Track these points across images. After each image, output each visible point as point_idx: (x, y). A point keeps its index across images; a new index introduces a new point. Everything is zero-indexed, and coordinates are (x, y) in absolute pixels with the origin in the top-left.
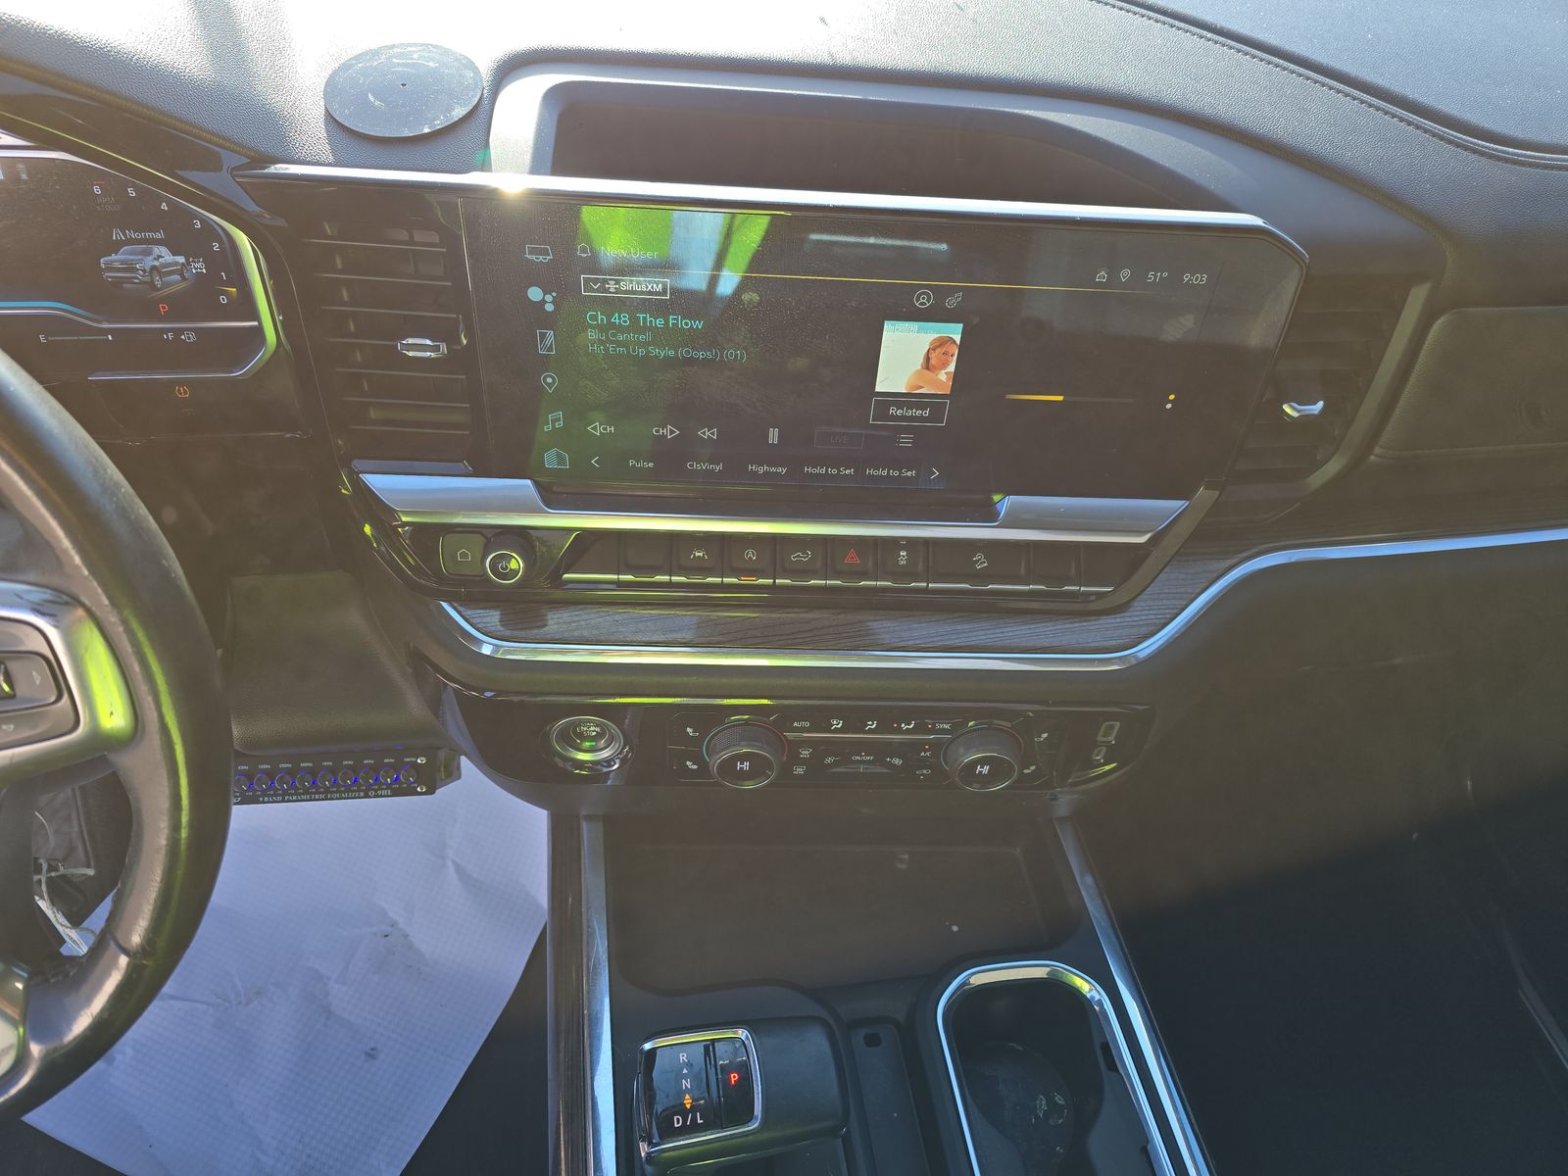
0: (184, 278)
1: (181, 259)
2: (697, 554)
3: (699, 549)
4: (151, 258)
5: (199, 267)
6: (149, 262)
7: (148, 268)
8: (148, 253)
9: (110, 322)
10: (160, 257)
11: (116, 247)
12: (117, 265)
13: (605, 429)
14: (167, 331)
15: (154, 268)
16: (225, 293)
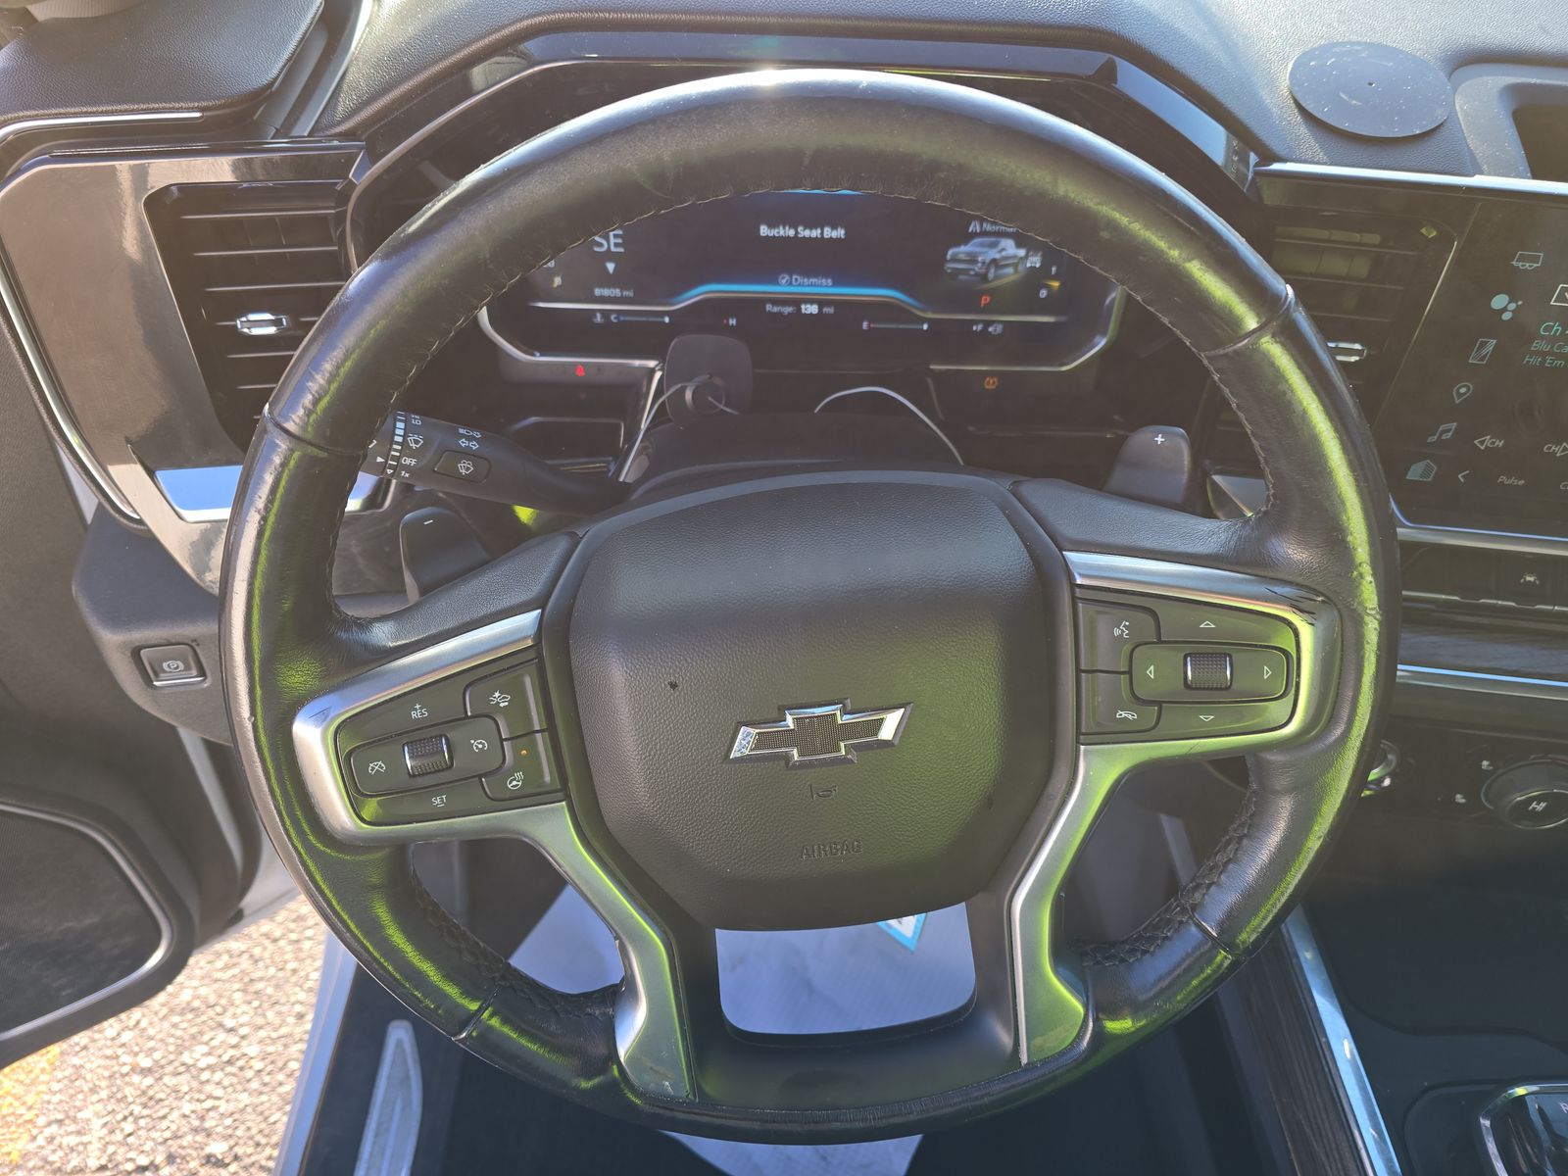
0: (1016, 271)
1: (1022, 252)
2: (1529, 579)
3: (1531, 573)
4: (995, 250)
5: (1035, 261)
6: (993, 254)
7: (988, 261)
8: (993, 245)
9: (934, 312)
10: (1003, 250)
11: (967, 238)
12: (962, 257)
13: (1493, 443)
14: (977, 322)
15: (994, 261)
16: (1048, 287)
